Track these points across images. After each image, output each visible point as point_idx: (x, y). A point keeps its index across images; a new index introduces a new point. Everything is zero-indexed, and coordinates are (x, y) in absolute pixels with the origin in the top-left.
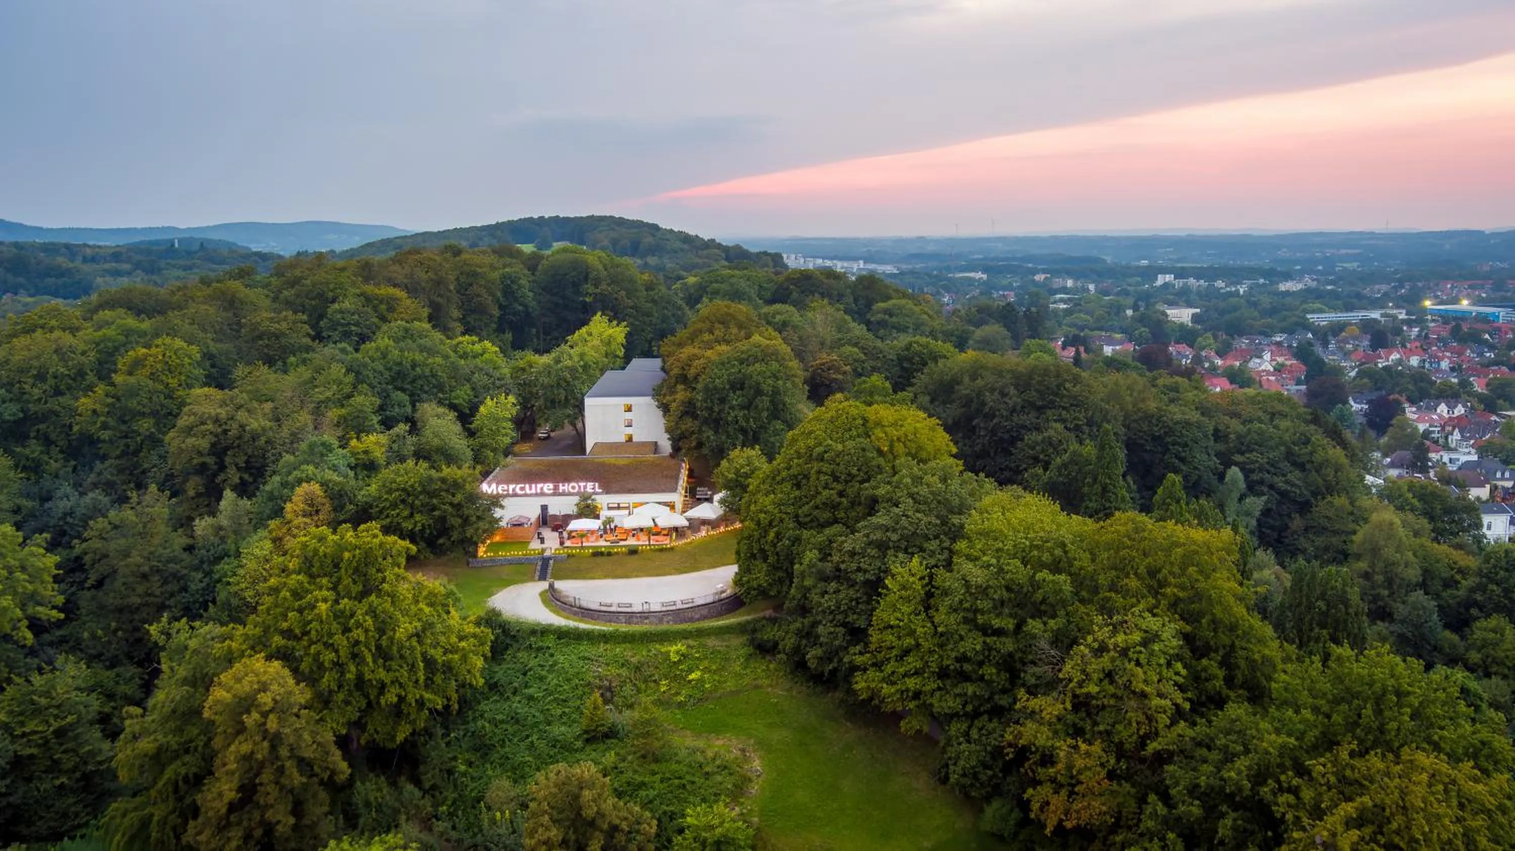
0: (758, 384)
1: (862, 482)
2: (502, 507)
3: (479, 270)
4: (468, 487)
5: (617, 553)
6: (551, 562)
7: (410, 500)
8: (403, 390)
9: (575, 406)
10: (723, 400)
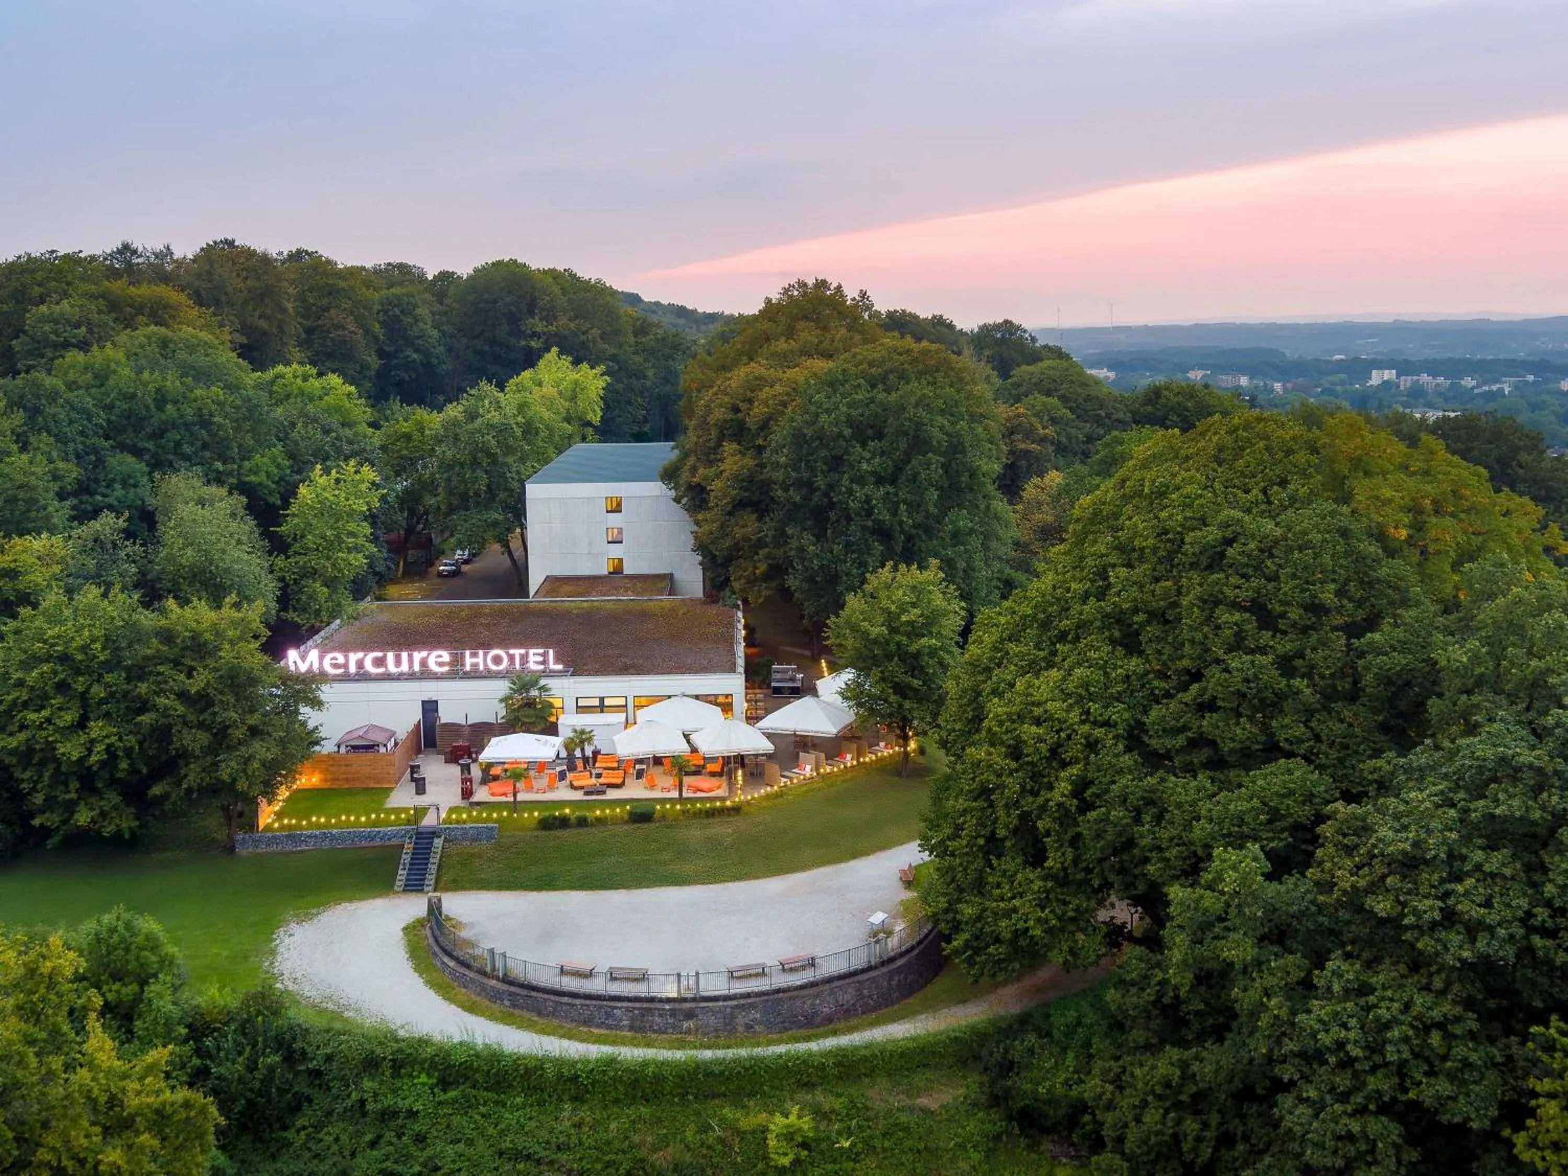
0: (919, 425)
1: (1354, 630)
2: (317, 703)
3: (342, 284)
4: (226, 652)
5: (600, 821)
6: (438, 842)
7: (80, 684)
8: (137, 452)
9: (506, 508)
10: (836, 463)
